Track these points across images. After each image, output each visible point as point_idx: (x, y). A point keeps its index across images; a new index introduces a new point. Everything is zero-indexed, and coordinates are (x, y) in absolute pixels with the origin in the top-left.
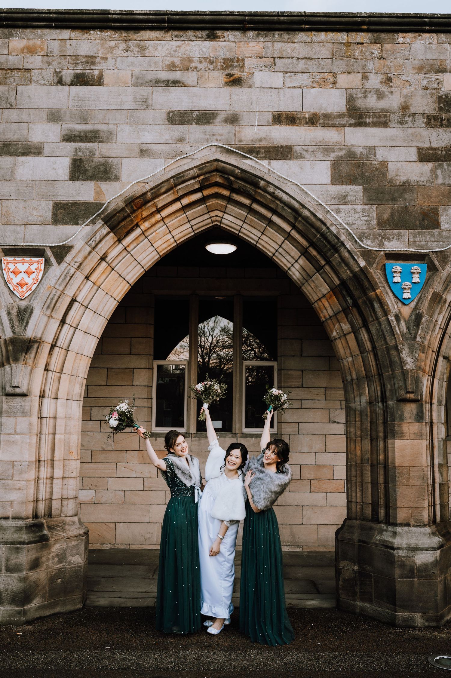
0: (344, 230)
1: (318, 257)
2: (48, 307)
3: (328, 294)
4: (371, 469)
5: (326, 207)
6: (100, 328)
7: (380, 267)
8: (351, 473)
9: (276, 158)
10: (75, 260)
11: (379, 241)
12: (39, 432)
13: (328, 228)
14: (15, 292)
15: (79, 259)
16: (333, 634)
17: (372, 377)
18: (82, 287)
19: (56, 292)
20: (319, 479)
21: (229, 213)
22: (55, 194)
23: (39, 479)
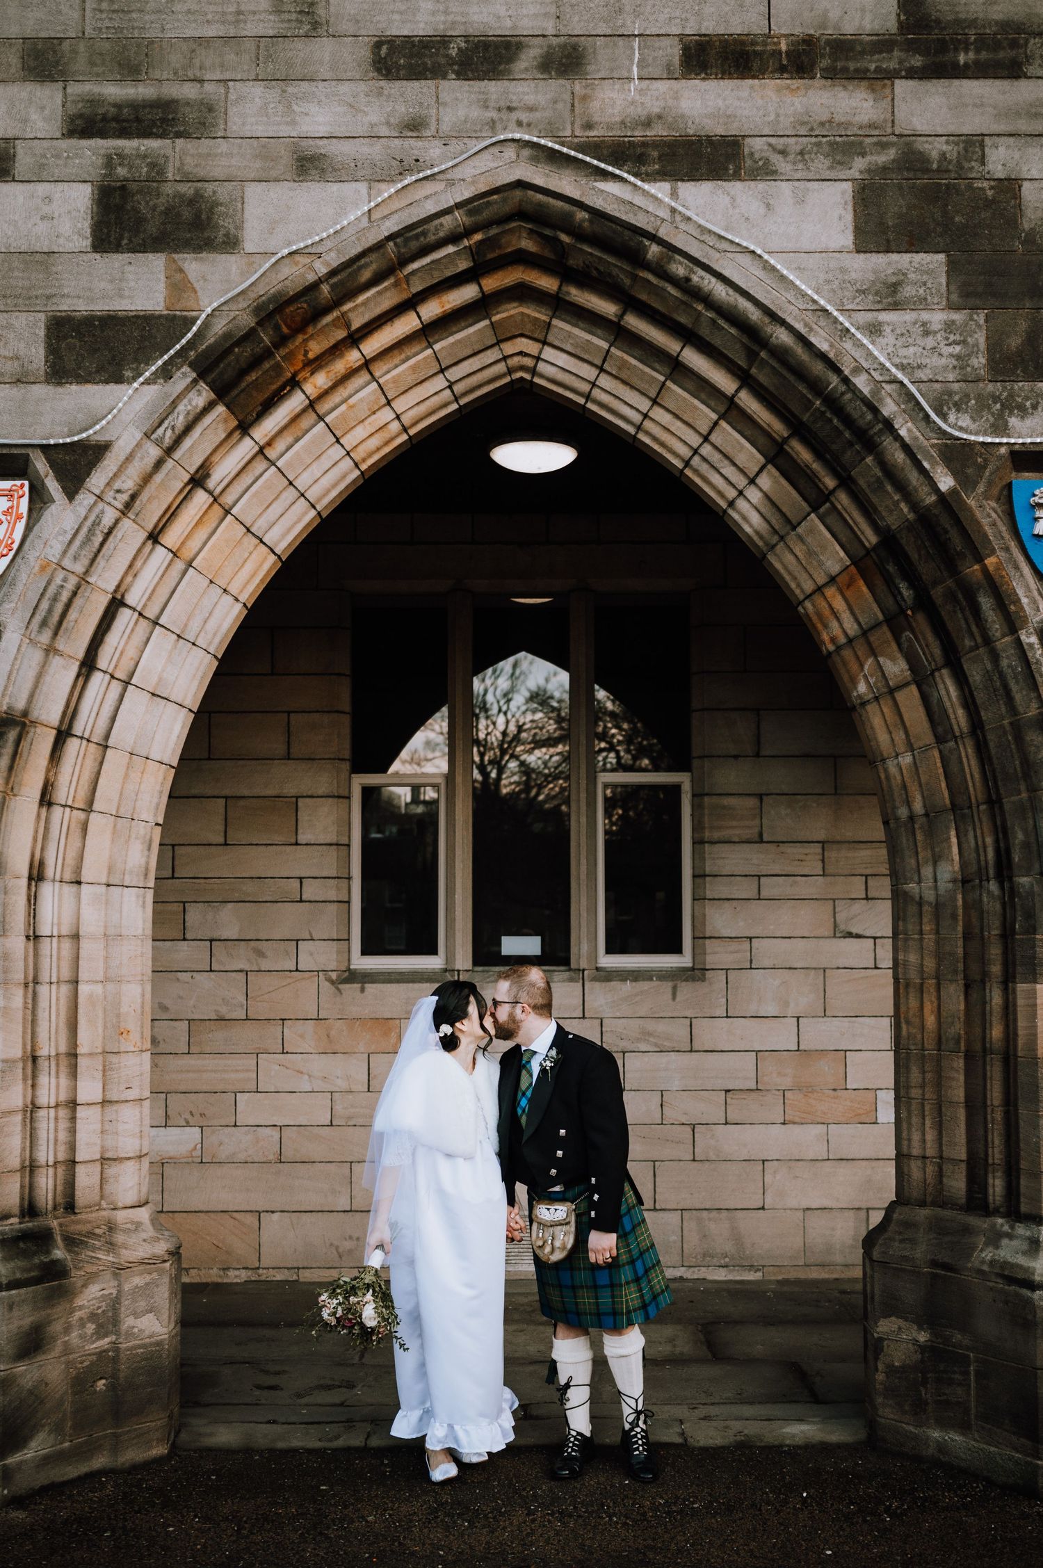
0: (894, 386)
1: (816, 466)
2: (44, 623)
3: (844, 574)
4: (966, 1064)
5: (841, 319)
6: (196, 683)
7: (995, 491)
8: (908, 1078)
9: (693, 176)
10: (117, 486)
11: (993, 414)
12: (31, 978)
13: (846, 380)
15: (128, 483)
16: (865, 1521)
17: (970, 807)
18: (139, 563)
19: (65, 580)
20: (806, 1089)
21: (556, 343)
22: (53, 291)
23: (35, 1107)
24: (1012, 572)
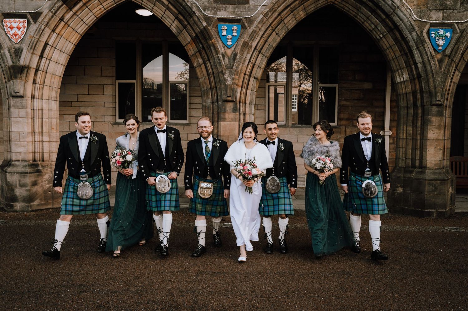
0: (195, 5)
1: (183, 20)
2: (31, 48)
3: (191, 42)
6: (65, 60)
7: (215, 26)
10: (44, 21)
11: (214, 11)
12: (33, 117)
13: (186, 3)
14: (12, 39)
15: (46, 20)
17: (213, 88)
18: (51, 36)
19: (35, 39)
23: (35, 141)
24: (217, 42)
